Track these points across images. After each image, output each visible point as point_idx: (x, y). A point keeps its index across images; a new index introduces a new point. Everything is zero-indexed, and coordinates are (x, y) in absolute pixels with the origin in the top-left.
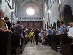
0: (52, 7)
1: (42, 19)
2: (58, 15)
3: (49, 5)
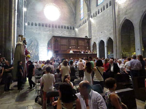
0: (99, 13)
1: (74, 29)
2: (110, 30)
3: (91, 8)
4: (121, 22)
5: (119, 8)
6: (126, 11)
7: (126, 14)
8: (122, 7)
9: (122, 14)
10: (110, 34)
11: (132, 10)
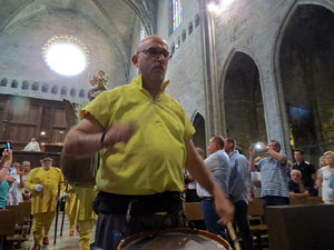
2: (198, 91)
4: (223, 63)
5: (216, 27)
6: (235, 30)
7: (235, 39)
8: (225, 20)
9: (226, 39)
10: (198, 102)
11: (250, 22)
